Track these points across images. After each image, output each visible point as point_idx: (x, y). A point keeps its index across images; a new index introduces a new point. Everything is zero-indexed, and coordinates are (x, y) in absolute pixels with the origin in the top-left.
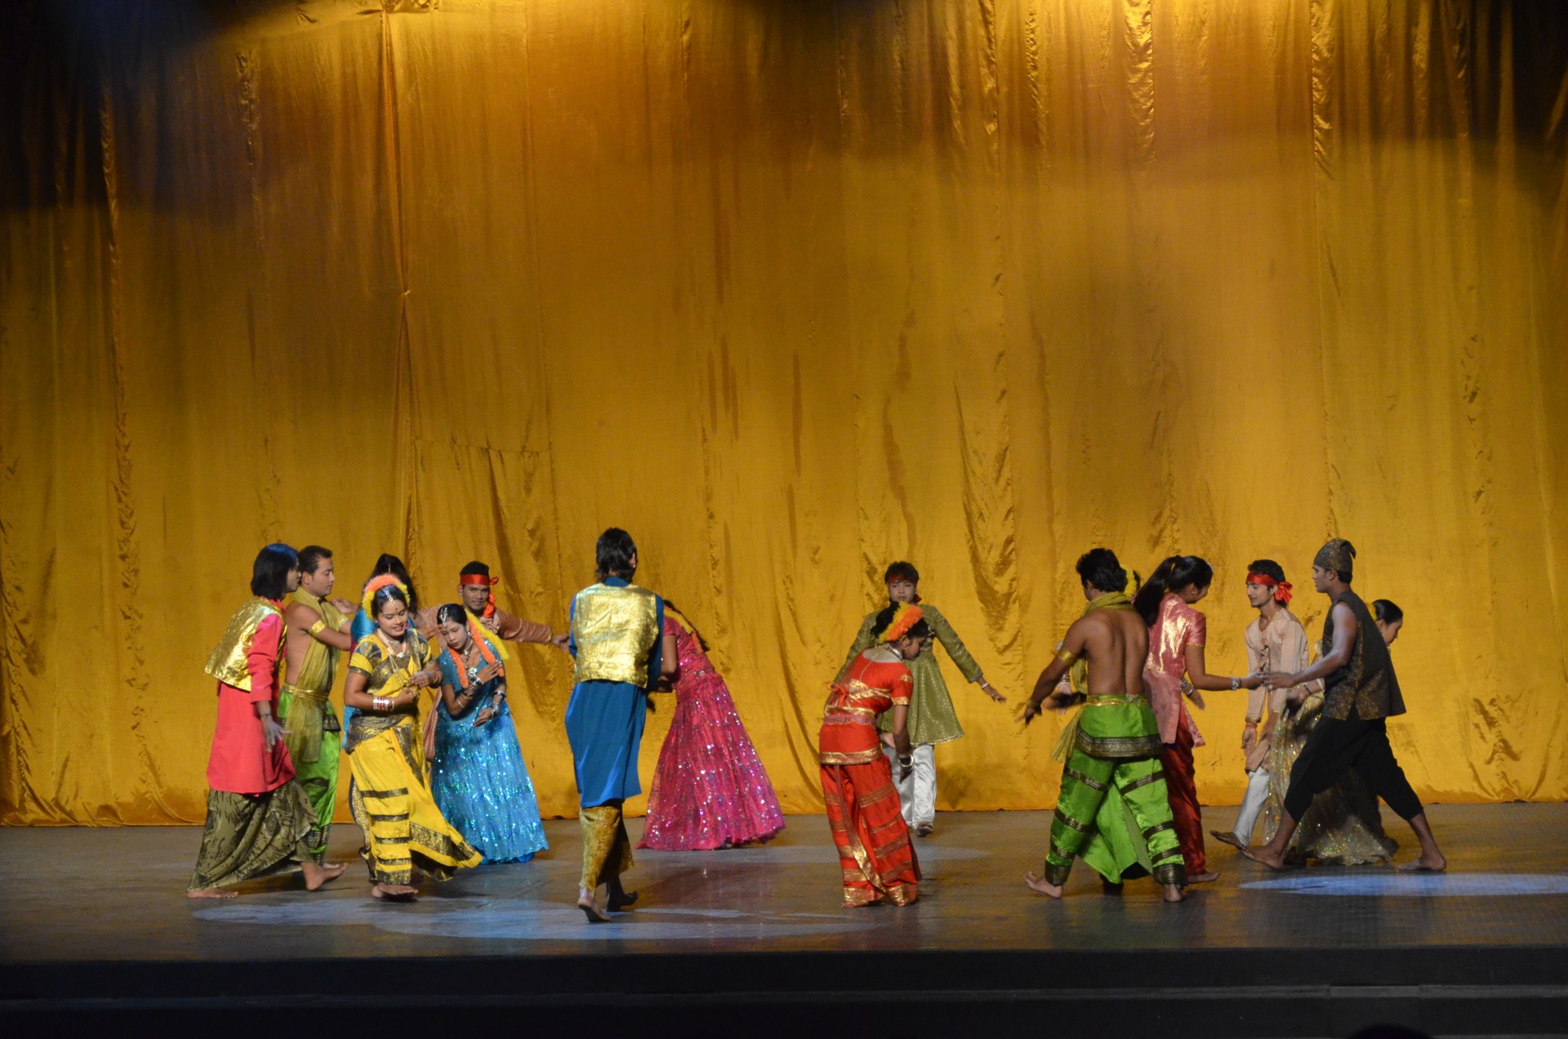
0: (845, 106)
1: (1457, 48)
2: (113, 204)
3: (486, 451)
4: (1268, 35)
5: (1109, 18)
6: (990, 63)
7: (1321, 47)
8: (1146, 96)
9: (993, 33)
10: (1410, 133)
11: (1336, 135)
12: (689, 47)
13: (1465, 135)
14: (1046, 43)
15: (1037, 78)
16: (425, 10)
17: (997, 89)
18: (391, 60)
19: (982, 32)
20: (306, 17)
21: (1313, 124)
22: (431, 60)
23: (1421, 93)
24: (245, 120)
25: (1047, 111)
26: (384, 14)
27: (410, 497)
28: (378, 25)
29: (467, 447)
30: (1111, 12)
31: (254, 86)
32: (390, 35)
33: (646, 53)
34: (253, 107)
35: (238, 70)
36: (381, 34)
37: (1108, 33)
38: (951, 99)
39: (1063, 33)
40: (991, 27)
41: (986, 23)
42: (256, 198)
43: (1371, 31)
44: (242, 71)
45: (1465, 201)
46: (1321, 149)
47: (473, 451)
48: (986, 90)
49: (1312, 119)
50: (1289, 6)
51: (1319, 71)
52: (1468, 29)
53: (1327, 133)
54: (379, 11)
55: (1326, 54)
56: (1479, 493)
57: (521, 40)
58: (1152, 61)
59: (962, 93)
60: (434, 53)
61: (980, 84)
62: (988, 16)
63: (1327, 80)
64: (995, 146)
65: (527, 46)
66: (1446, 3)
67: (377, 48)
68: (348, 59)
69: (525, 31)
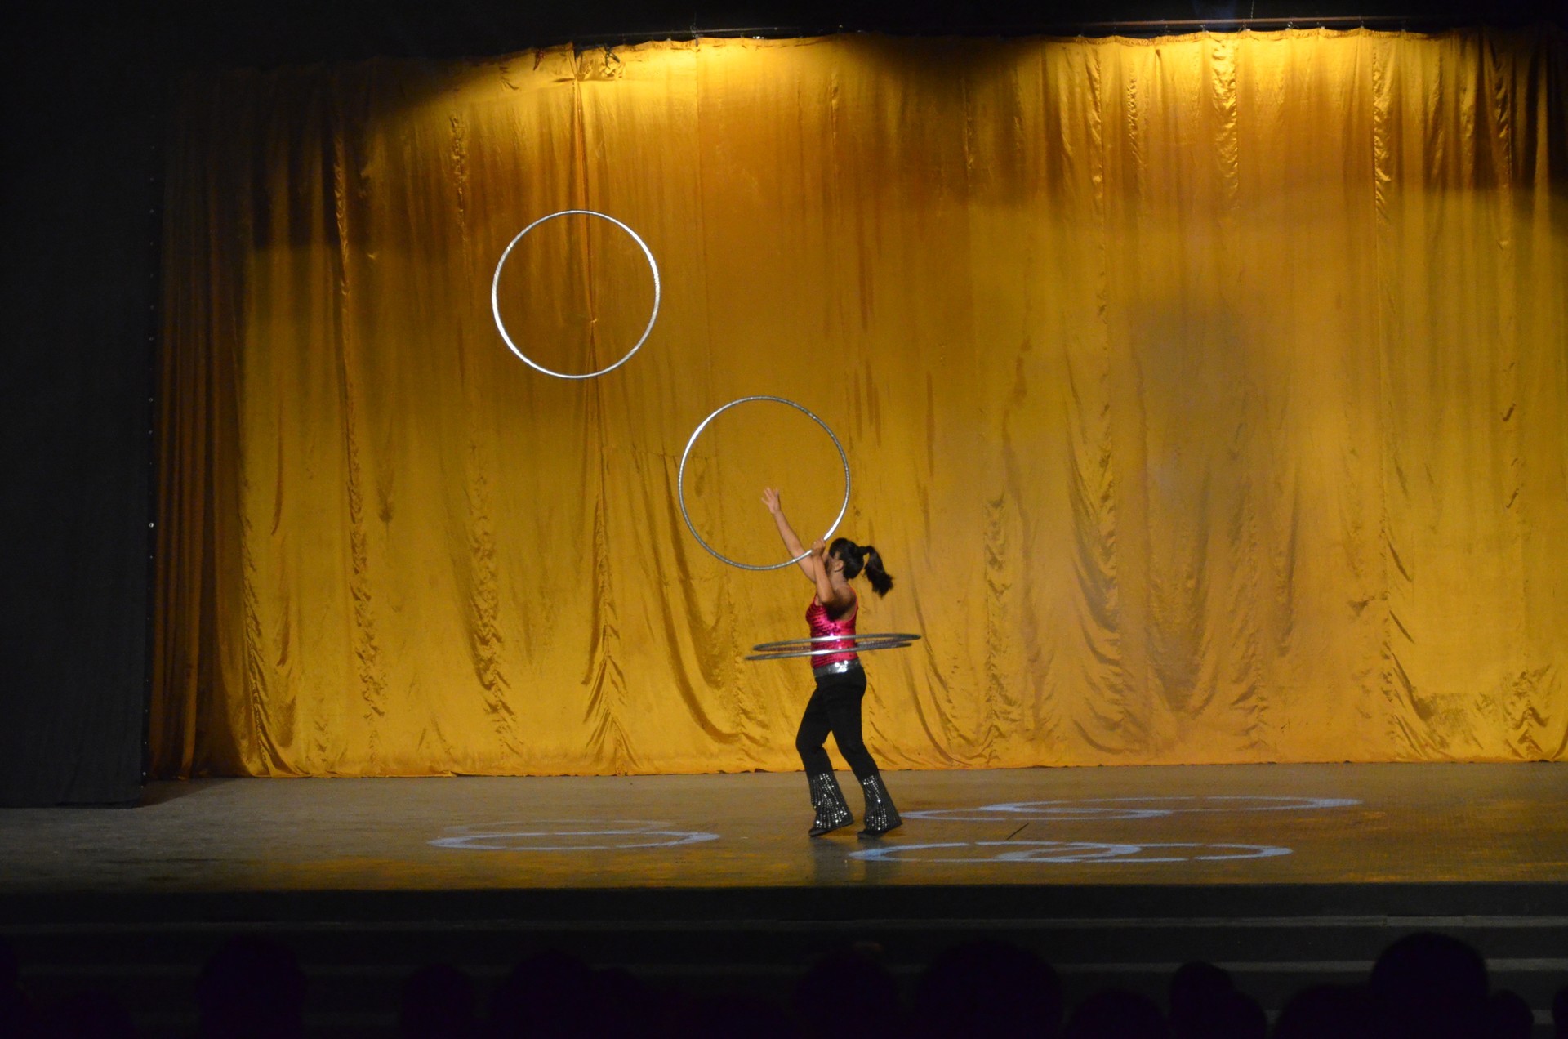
0: (971, 161)
1: (1499, 112)
2: (345, 244)
3: (663, 456)
4: (1336, 99)
5: (1196, 85)
6: (1097, 123)
7: (1382, 110)
8: (1232, 153)
9: (1099, 98)
10: (1458, 186)
11: (1394, 185)
12: (838, 110)
13: (1506, 186)
14: (1145, 106)
15: (1136, 136)
16: (611, 78)
17: (1103, 146)
18: (582, 120)
19: (1090, 97)
20: (510, 85)
21: (1374, 176)
22: (616, 120)
23: (1467, 150)
24: (457, 173)
25: (1146, 165)
26: (576, 82)
27: (597, 496)
28: (571, 92)
29: (646, 453)
30: (1201, 81)
32: (581, 101)
33: (800, 115)
34: (463, 162)
35: (451, 129)
36: (573, 100)
37: (1199, 98)
38: (1063, 155)
39: (1159, 97)
40: (1097, 93)
41: (1093, 89)
42: (467, 240)
43: (1425, 99)
44: (454, 131)
45: (1505, 243)
46: (1382, 199)
47: (651, 456)
48: (1093, 147)
49: (1374, 171)
50: (1355, 74)
51: (1380, 131)
52: (1509, 95)
53: (1386, 184)
54: (571, 79)
55: (1386, 116)
56: (1515, 495)
57: (692, 104)
58: (1237, 122)
59: (1072, 150)
60: (619, 115)
62: (1094, 83)
63: (1387, 138)
64: (1100, 196)
65: (698, 109)
66: (1489, 72)
67: (569, 111)
68: (545, 120)
69: (697, 96)
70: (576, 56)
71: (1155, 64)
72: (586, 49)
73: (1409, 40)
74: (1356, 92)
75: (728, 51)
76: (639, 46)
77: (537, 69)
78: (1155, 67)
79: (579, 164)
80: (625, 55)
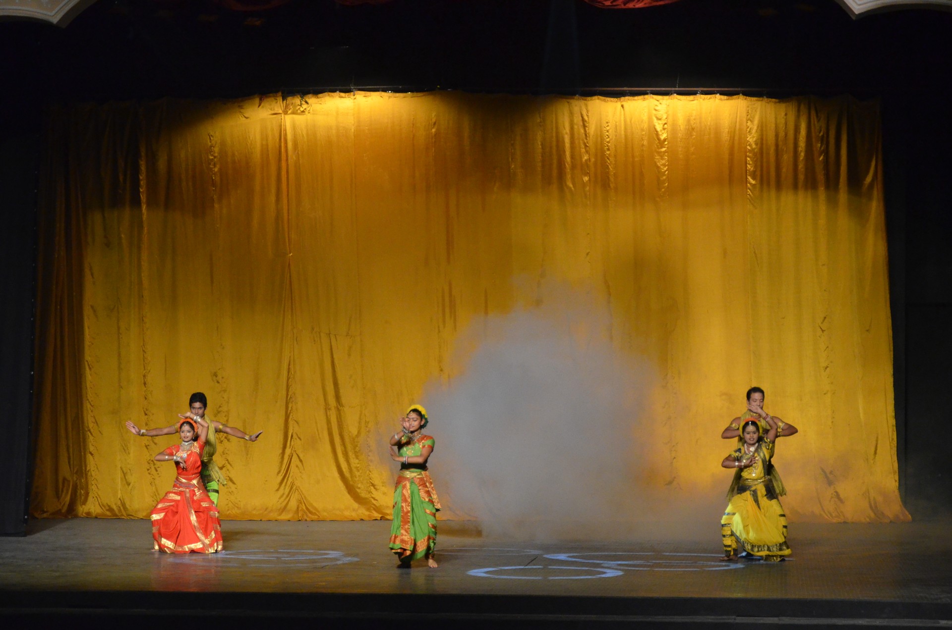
0: (513, 166)
1: (819, 145)
2: (144, 207)
3: (329, 334)
4: (725, 137)
5: (646, 126)
6: (586, 146)
7: (752, 143)
8: (664, 165)
9: (588, 132)
10: (795, 187)
11: (758, 186)
12: (435, 135)
13: (822, 189)
14: (614, 137)
15: (609, 155)
16: (303, 113)
17: (589, 160)
18: (286, 138)
19: (582, 131)
20: (244, 116)
21: (747, 181)
22: (306, 138)
23: (801, 166)
24: (211, 166)
25: (614, 172)
26: (283, 115)
27: (290, 357)
28: (280, 121)
29: (319, 333)
30: (647, 123)
31: (216, 149)
32: (286, 126)
33: (413, 138)
34: (215, 160)
35: (209, 141)
36: (281, 125)
37: (645, 133)
38: (566, 164)
39: (623, 133)
40: (587, 129)
41: (584, 126)
42: (216, 206)
43: (777, 136)
44: (211, 142)
45: (822, 222)
46: (751, 194)
47: (322, 334)
48: (584, 160)
49: (747, 178)
50: (736, 122)
51: (750, 155)
52: (825, 136)
53: (753, 185)
54: (280, 113)
55: (754, 146)
56: (827, 367)
57: (351, 130)
58: (668, 148)
59: (572, 162)
60: (307, 134)
61: (581, 158)
62: (585, 123)
63: (754, 159)
64: (588, 188)
65: (354, 133)
66: (814, 122)
67: (279, 131)
68: (265, 137)
69: (353, 125)
70: (283, 100)
71: (621, 112)
72: (289, 96)
73: (768, 103)
74: (737, 132)
75: (372, 99)
76: (320, 95)
77: (261, 107)
78: (621, 115)
79: (284, 164)
80: (312, 99)
